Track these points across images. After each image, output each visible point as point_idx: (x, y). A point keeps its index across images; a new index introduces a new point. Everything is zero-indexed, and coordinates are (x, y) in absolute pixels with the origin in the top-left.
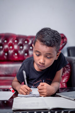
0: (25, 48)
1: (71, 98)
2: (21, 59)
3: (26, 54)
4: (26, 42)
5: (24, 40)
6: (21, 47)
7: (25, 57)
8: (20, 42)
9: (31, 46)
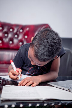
0: (10, 35)
1: (65, 88)
2: (5, 47)
3: (11, 42)
4: (11, 30)
5: (9, 28)
6: (6, 35)
7: (9, 45)
8: (5, 30)
9: (16, 34)
